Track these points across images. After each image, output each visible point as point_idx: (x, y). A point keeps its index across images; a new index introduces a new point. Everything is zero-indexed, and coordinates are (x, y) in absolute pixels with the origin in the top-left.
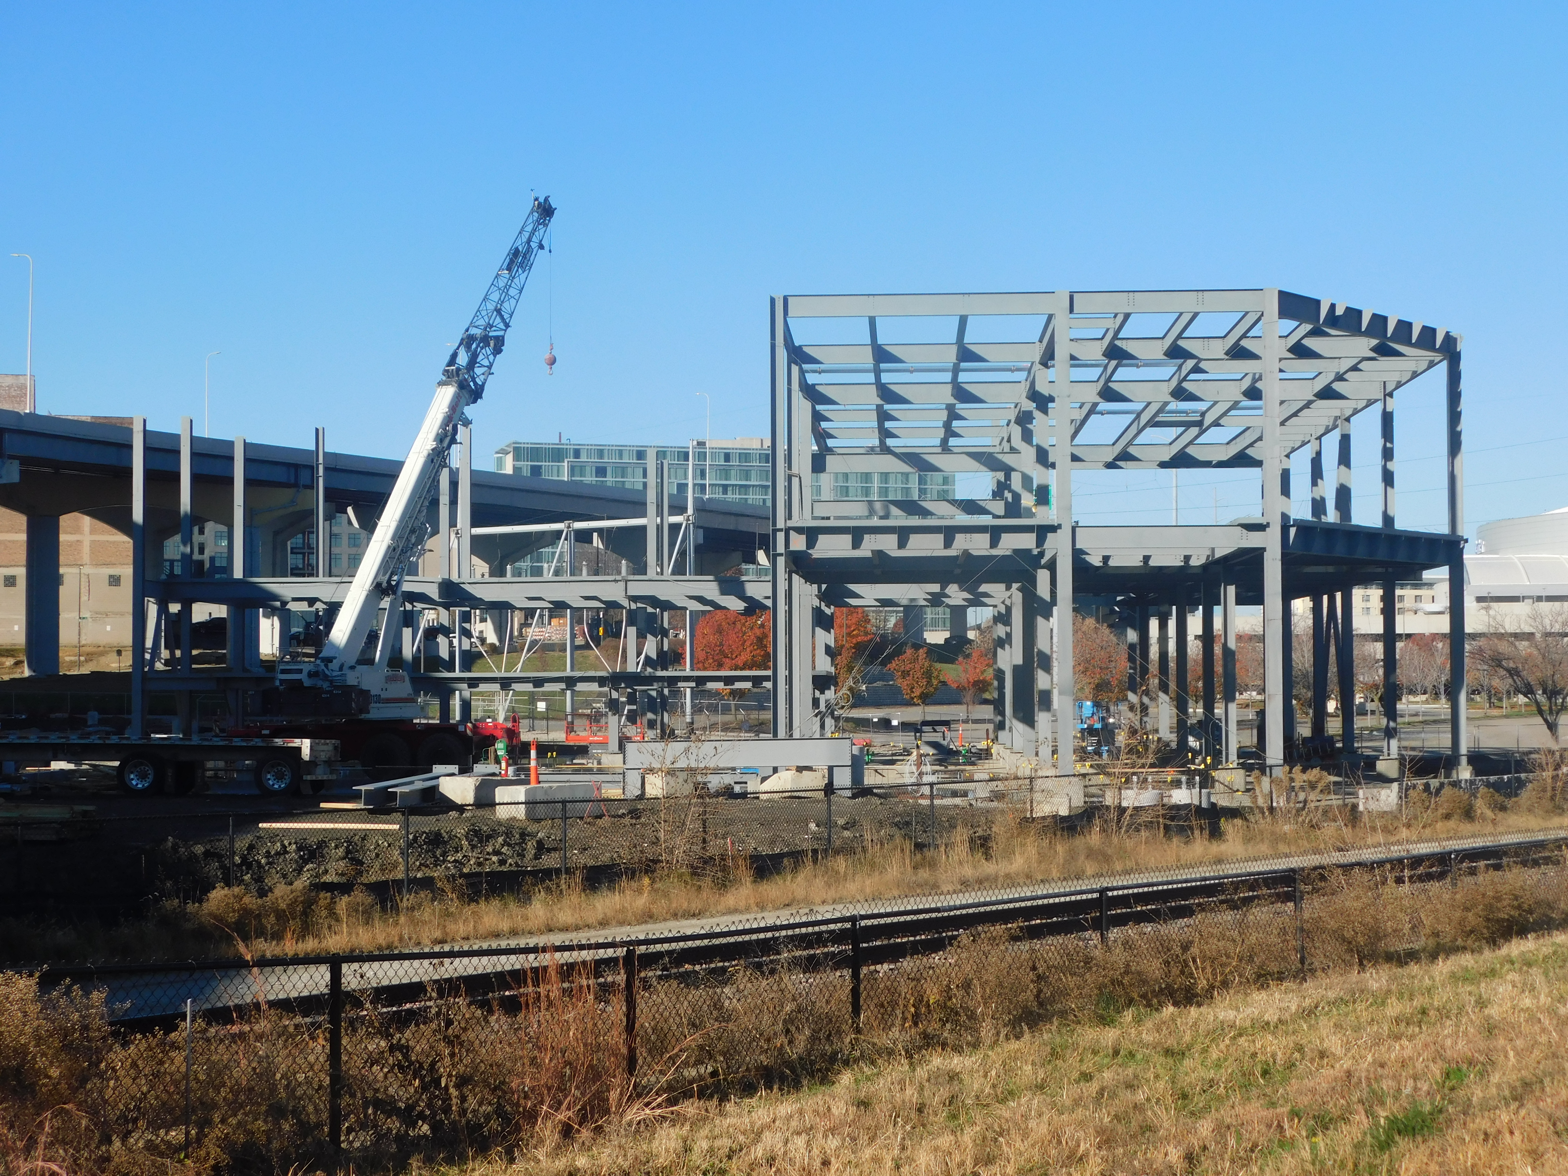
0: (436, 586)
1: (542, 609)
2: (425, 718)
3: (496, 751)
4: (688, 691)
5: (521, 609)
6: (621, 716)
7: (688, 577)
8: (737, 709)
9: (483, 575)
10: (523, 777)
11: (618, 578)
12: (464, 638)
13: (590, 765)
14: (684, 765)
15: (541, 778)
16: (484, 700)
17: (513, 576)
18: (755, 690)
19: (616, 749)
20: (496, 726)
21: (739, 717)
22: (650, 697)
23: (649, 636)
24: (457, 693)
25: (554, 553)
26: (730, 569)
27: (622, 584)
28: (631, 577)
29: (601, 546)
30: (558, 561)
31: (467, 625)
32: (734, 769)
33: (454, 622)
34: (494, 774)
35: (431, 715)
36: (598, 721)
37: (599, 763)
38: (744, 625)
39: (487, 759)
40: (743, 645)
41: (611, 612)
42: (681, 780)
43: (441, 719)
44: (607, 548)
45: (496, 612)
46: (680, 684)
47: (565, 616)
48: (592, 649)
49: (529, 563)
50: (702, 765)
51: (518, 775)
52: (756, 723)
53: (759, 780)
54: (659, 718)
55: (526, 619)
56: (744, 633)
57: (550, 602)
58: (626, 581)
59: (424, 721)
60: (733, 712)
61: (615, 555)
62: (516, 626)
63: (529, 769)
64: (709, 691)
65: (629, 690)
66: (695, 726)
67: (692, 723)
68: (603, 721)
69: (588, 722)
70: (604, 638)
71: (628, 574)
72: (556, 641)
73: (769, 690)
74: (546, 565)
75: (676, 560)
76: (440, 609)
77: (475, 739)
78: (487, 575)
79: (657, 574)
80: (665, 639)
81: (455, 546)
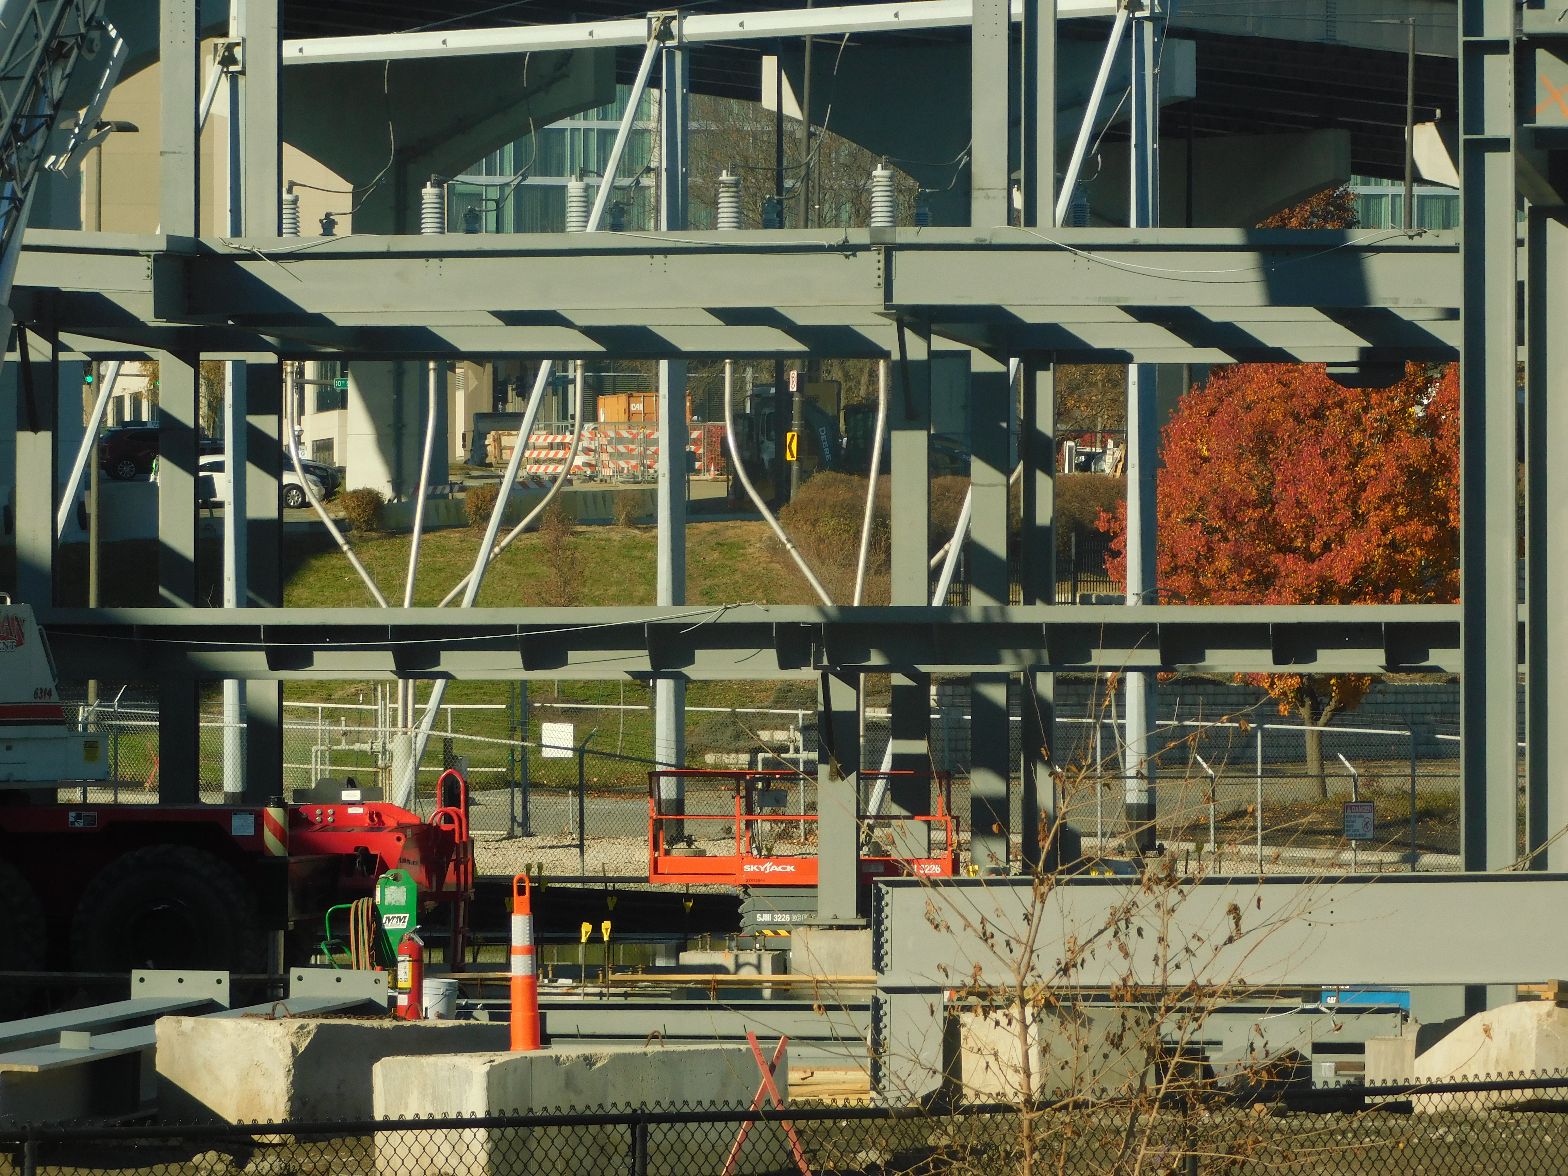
0: (143, 267)
1: (561, 358)
2: (103, 783)
3: (376, 915)
4: (1134, 683)
5: (478, 358)
6: (867, 778)
7: (1132, 233)
8: (1327, 754)
9: (328, 225)
10: (482, 1018)
11: (859, 236)
12: (252, 471)
13: (747, 974)
14: (1111, 978)
15: (556, 1022)
16: (332, 716)
17: (447, 225)
18: (1400, 680)
19: (849, 912)
20: (376, 819)
21: (1334, 786)
22: (982, 705)
23: (979, 469)
24: (230, 687)
25: (606, 137)
26: (1302, 197)
27: (872, 261)
28: (907, 234)
29: (792, 109)
30: (623, 169)
31: (266, 424)
32: (1312, 993)
33: (216, 407)
34: (367, 1008)
35: (126, 771)
36: (780, 800)
37: (781, 964)
38: (1357, 420)
39: (341, 945)
40: (1353, 500)
41: (834, 370)
42: (1096, 1037)
43: (163, 789)
44: (814, 116)
45: (383, 368)
46: (1101, 657)
47: (648, 387)
48: (758, 516)
49: (510, 178)
50: (1180, 979)
51: (465, 1012)
52: (1402, 809)
53: (1411, 1034)
54: (1018, 789)
55: (499, 396)
56: (1358, 456)
57: (590, 332)
58: (890, 250)
59: (99, 797)
60: (1312, 766)
61: (847, 147)
62: (460, 424)
63: (504, 989)
64: (1217, 683)
65: (898, 679)
66: (1160, 821)
67: (1148, 811)
68: (797, 798)
69: (737, 806)
70: (805, 475)
71: (896, 221)
72: (618, 485)
73: (1454, 681)
74: (574, 187)
75: (1088, 162)
76: (161, 355)
77: (299, 866)
78: (344, 226)
79: (1012, 218)
80: (1040, 477)
81: (221, 108)
